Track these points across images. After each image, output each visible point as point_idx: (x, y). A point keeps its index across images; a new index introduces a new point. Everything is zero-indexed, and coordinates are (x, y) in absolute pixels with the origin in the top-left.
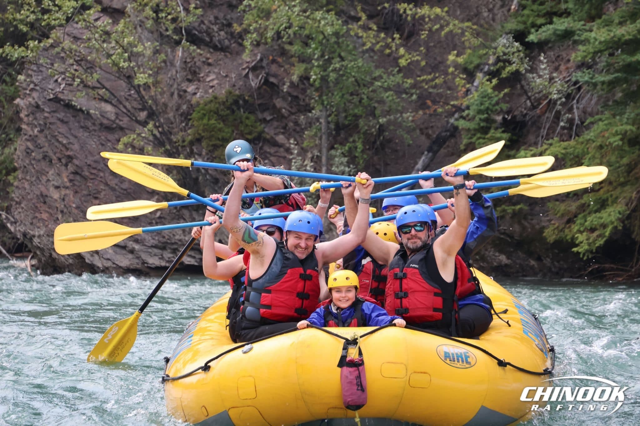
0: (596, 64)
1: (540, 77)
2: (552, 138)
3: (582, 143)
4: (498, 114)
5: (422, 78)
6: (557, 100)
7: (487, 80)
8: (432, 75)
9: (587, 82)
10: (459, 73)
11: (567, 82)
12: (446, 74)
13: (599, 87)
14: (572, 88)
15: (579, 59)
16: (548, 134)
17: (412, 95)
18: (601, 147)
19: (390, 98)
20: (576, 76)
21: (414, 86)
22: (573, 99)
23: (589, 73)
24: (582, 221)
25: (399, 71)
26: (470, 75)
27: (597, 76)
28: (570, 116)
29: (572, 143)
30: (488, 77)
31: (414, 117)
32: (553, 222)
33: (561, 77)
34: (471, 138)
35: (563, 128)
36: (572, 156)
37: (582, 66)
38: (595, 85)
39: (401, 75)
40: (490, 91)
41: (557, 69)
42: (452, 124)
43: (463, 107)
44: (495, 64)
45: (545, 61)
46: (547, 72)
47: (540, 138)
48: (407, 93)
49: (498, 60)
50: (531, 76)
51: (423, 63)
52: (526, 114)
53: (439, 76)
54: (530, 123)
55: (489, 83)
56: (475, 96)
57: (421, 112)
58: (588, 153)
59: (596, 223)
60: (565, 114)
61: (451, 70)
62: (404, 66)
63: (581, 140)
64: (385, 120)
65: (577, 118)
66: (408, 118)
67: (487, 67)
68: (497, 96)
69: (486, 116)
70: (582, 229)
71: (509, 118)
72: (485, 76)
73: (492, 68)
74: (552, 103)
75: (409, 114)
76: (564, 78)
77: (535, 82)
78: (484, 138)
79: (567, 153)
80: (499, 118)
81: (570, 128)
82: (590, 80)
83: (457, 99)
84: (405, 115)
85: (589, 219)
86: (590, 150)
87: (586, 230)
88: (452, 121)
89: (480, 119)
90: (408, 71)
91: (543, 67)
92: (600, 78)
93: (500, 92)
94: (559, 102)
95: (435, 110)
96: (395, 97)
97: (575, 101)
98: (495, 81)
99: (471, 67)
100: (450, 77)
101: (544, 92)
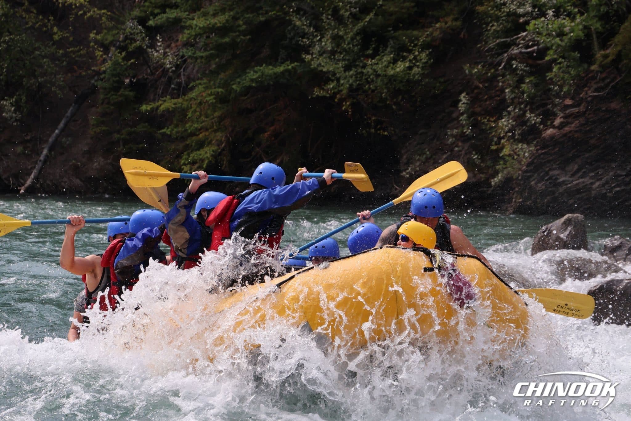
0: (197, 43)
1: (157, 51)
2: (166, 97)
3: (187, 100)
4: (127, 78)
5: (70, 50)
6: (169, 69)
7: (119, 53)
8: (78, 48)
9: (190, 57)
10: (98, 47)
11: (176, 56)
12: (88, 47)
13: (199, 61)
14: (180, 60)
15: (185, 39)
16: (162, 93)
17: (63, 62)
18: (200, 104)
19: (47, 64)
20: (183, 52)
21: (65, 55)
22: (181, 69)
23: (192, 50)
24: (187, 157)
25: (53, 44)
26: (106, 49)
27: (197, 52)
28: (178, 80)
29: (180, 100)
30: (119, 50)
31: (64, 78)
32: (166, 157)
33: (172, 52)
34: (106, 95)
35: (173, 89)
36: (180, 110)
37: (187, 44)
38: (196, 58)
39: (55, 47)
40: (120, 60)
41: (169, 46)
42: (93, 84)
43: (101, 72)
44: (124, 41)
45: (161, 40)
46: (161, 48)
47: (157, 96)
48: (59, 60)
49: (126, 38)
50: (150, 50)
51: (71, 39)
52: (147, 78)
53: (83, 49)
54: (149, 85)
55: (119, 55)
56: (109, 64)
57: (69, 75)
58: (191, 108)
59: (196, 158)
60: (175, 79)
61: (92, 44)
62: (57, 41)
63: (186, 98)
64: (43, 79)
65: (183, 82)
66: (60, 79)
67: (118, 43)
68: (125, 64)
69: (117, 78)
70: (186, 162)
71: (135, 81)
72: (116, 50)
73: (122, 44)
74: (165, 71)
75: (60, 76)
76: (174, 53)
77: (153, 55)
78: (116, 95)
79: (176, 107)
80: (127, 81)
81: (179, 90)
82: (192, 55)
83: (96, 65)
84: (58, 77)
85: (192, 155)
86: (193, 106)
87: (189, 163)
88: (93, 81)
89: (113, 81)
90: (60, 44)
91: (159, 44)
92: (199, 54)
93: (128, 62)
94: (170, 70)
95: (80, 73)
96: (50, 63)
97: (182, 70)
98: (124, 54)
99: (106, 42)
100: (91, 49)
101: (160, 62)
